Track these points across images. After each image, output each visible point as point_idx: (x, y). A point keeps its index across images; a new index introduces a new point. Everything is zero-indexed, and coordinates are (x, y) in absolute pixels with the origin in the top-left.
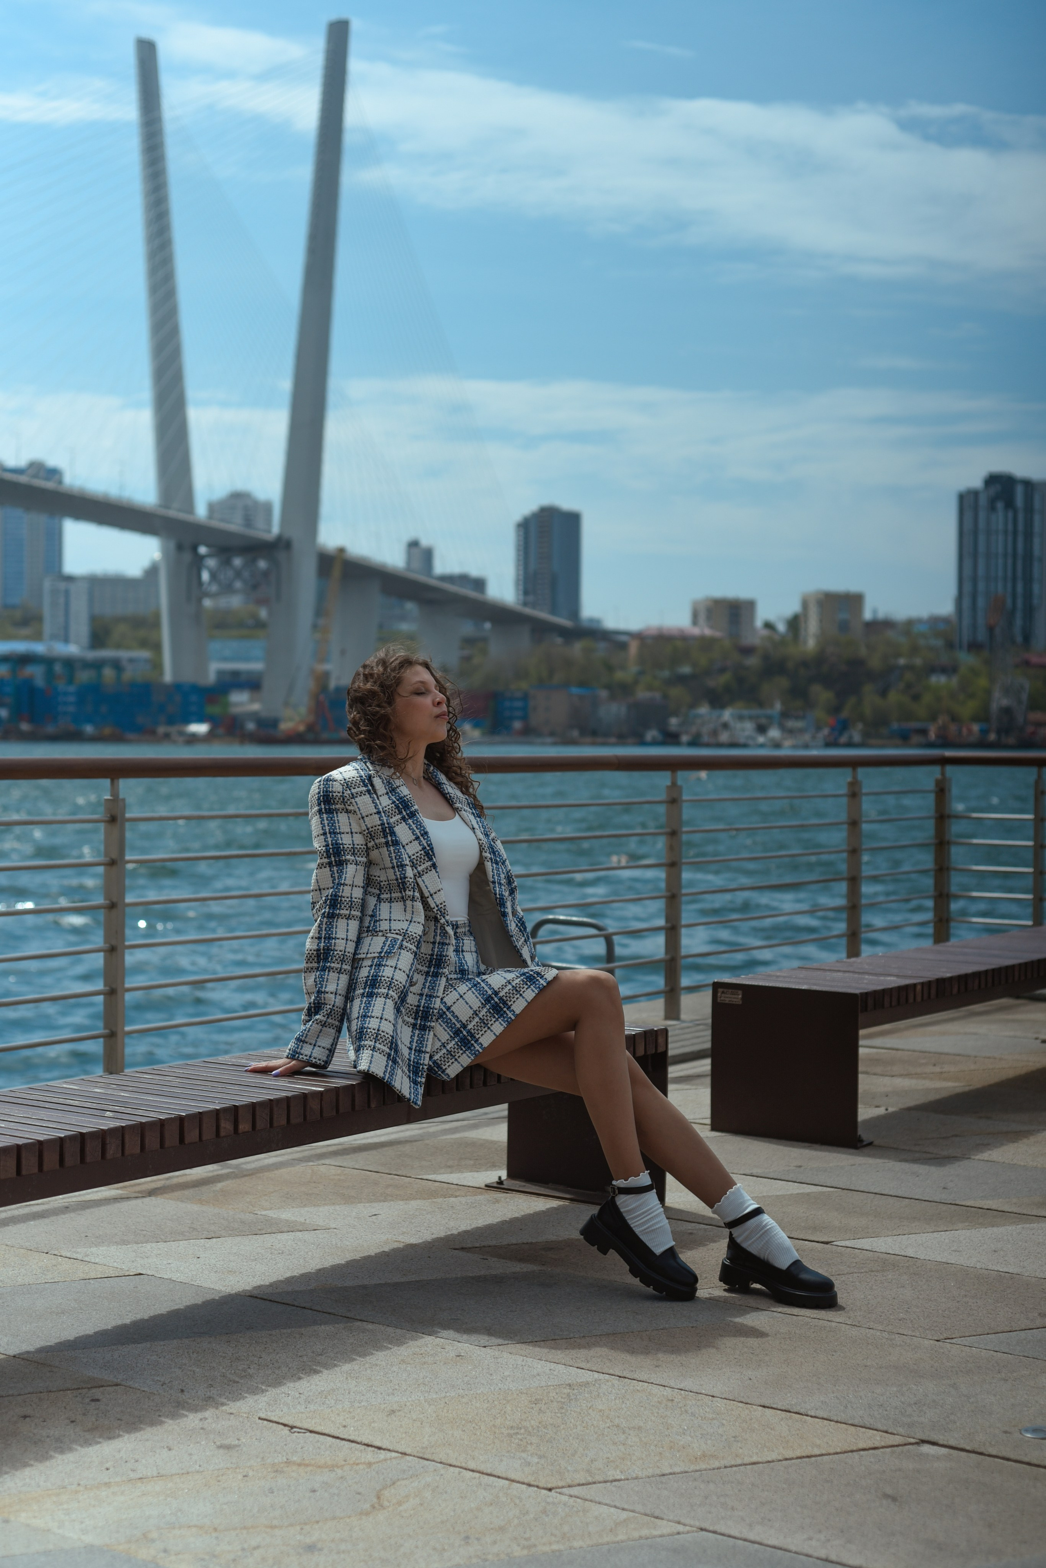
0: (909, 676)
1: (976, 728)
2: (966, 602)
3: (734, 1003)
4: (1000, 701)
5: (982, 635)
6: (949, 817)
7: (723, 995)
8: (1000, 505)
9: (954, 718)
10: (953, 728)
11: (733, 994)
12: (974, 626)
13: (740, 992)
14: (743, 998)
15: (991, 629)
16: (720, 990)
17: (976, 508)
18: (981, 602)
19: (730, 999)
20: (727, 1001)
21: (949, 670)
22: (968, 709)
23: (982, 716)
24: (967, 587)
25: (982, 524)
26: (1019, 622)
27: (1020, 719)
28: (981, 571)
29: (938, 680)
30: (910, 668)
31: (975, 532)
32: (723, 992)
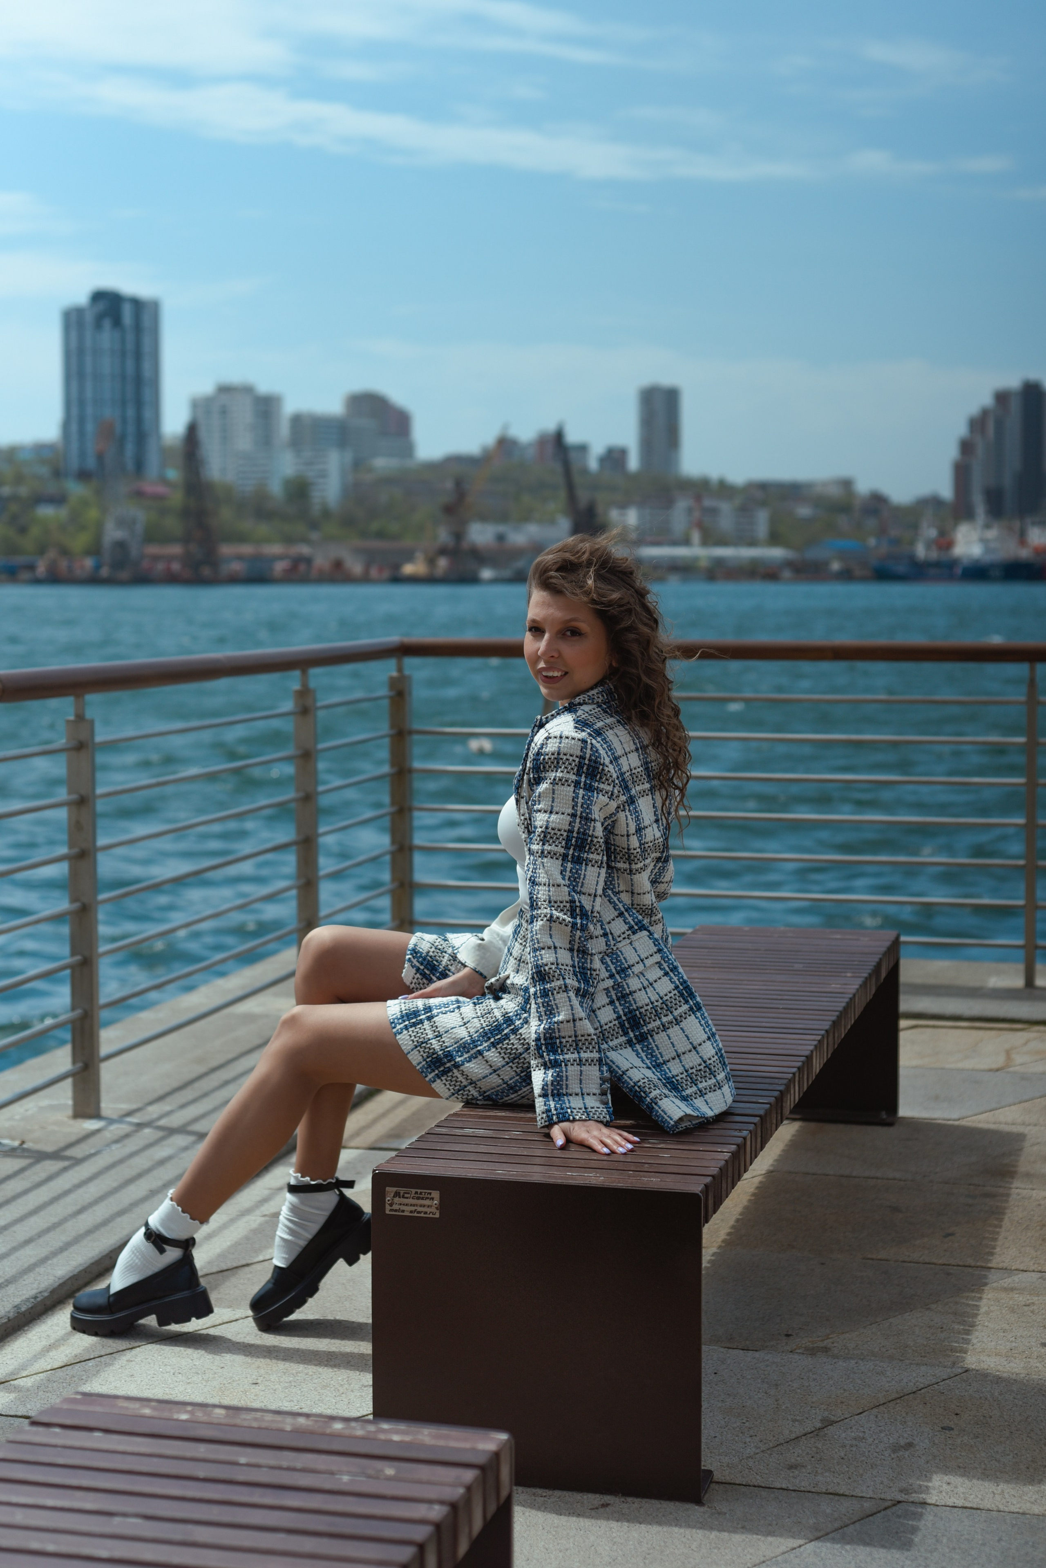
0: (14, 508)
1: (89, 563)
2: (74, 428)
3: (422, 1215)
4: (113, 533)
5: (91, 463)
6: (411, 732)
7: (397, 1200)
8: (107, 323)
9: (65, 552)
10: (63, 564)
11: (418, 1198)
12: (82, 454)
13: (436, 1194)
14: (441, 1207)
15: (100, 457)
16: (390, 1190)
17: (80, 325)
18: (90, 427)
19: (413, 1208)
20: (407, 1211)
21: (59, 500)
22: (80, 542)
23: (95, 550)
24: (75, 411)
25: (88, 343)
26: (130, 449)
27: (134, 552)
28: (89, 394)
29: (46, 512)
30: (15, 498)
31: (81, 351)
32: (397, 1194)
